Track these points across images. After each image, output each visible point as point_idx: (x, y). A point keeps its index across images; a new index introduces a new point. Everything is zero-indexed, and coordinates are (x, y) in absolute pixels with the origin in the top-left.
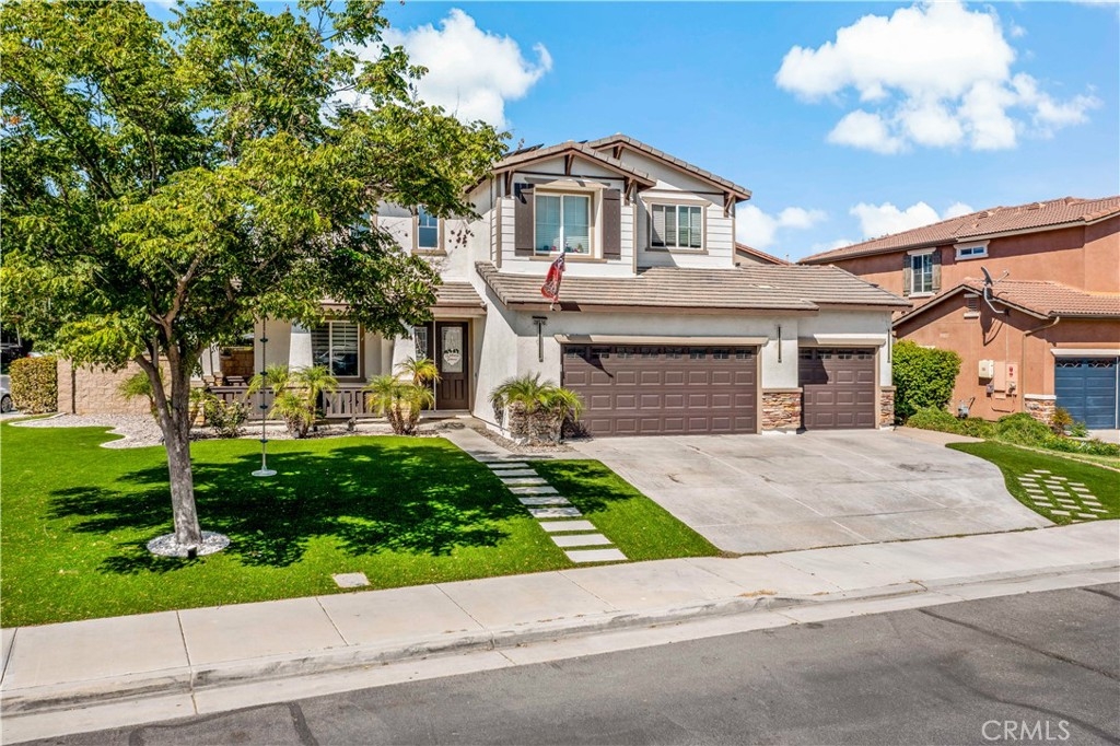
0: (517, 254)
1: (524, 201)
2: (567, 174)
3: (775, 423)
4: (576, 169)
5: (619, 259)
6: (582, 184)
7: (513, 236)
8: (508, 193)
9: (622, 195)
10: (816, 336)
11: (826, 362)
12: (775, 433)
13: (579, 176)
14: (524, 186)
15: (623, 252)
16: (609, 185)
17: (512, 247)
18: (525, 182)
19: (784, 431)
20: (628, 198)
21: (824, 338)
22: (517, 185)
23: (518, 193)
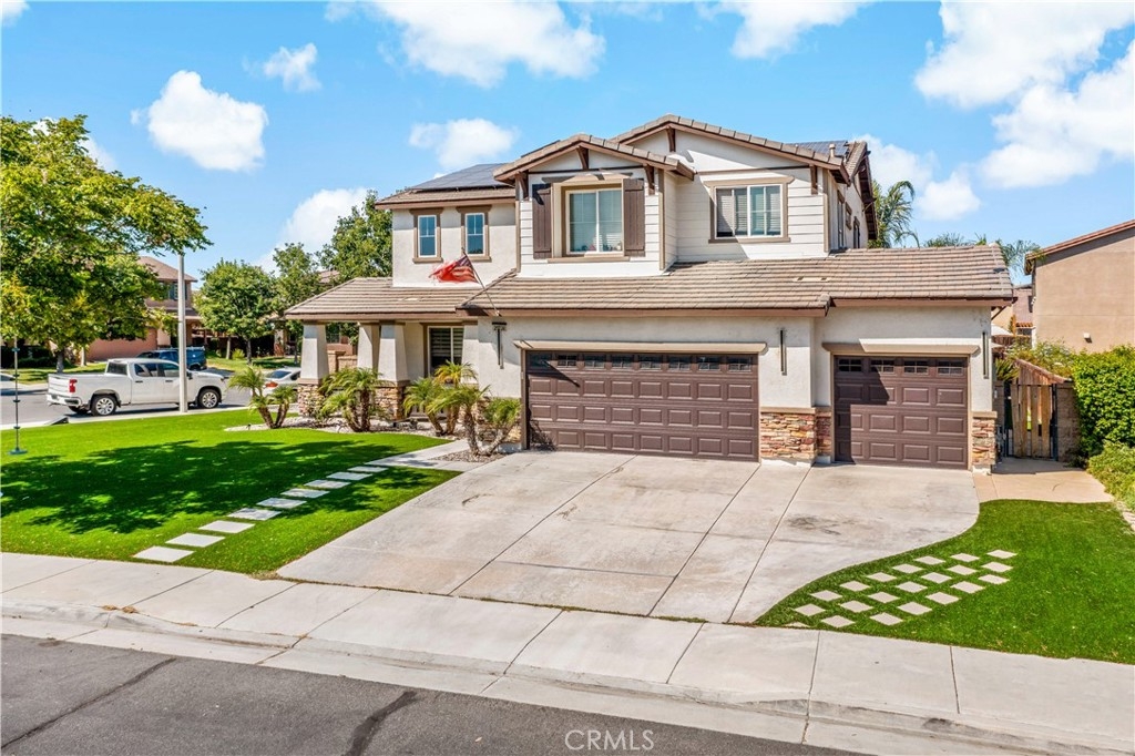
0: (535, 258)
1: (541, 202)
2: (586, 168)
3: (777, 451)
4: (595, 162)
5: (644, 255)
6: (601, 178)
7: (532, 239)
8: (526, 195)
9: (646, 185)
10: (863, 342)
11: (884, 376)
12: (779, 463)
13: (597, 170)
14: (541, 187)
15: (648, 247)
16: (630, 174)
17: (530, 250)
18: (543, 183)
19: (793, 461)
20: (652, 187)
21: (875, 342)
22: (536, 187)
23: (536, 195)
